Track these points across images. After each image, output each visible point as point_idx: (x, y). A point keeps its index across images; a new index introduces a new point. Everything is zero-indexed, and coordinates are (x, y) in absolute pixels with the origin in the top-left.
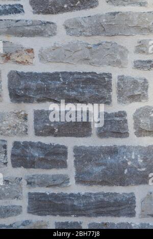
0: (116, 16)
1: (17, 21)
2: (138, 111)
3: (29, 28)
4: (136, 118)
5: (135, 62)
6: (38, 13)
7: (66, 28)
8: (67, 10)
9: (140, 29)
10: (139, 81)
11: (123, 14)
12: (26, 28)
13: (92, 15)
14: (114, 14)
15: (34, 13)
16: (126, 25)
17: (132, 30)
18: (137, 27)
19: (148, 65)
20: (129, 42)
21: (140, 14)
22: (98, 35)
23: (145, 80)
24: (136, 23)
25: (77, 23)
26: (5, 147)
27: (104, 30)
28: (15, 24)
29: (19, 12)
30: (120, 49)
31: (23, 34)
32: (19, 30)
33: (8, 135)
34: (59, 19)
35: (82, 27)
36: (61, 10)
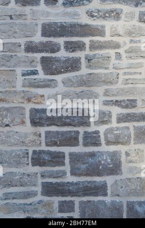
0: (92, 75)
1: (35, 79)
2: (106, 130)
3: (41, 83)
4: (105, 134)
5: (103, 101)
6: (47, 74)
7: (63, 82)
8: (63, 73)
9: (106, 82)
10: (106, 112)
11: (95, 74)
12: (40, 83)
13: (78, 75)
14: (91, 74)
15: (44, 74)
16: (98, 80)
17: (101, 83)
18: (104, 81)
19: (111, 103)
20: (100, 90)
21: (105, 74)
22: (81, 86)
23: (110, 112)
24: (103, 79)
25: (69, 80)
26: (27, 154)
27: (85, 83)
28: (33, 81)
29: (36, 74)
30: (95, 94)
31: (38, 87)
32: (36, 84)
33: (29, 146)
34: (59, 78)
35: (72, 82)
36: (60, 72)
